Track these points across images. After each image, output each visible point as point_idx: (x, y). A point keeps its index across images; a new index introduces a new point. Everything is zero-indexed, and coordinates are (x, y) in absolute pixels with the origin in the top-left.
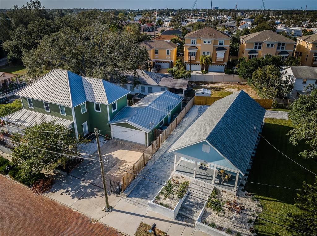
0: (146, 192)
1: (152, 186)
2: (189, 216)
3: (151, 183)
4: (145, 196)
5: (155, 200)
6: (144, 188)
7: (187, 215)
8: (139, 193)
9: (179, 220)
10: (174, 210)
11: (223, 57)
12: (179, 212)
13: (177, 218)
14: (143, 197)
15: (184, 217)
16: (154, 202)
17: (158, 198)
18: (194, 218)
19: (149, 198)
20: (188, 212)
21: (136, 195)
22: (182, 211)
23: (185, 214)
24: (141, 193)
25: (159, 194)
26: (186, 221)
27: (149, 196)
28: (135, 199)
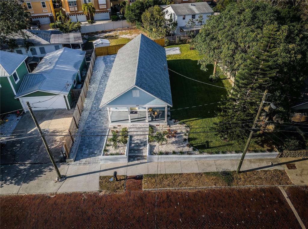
0: (91, 150)
1: (94, 143)
2: (138, 154)
3: (92, 140)
4: (92, 154)
5: (104, 153)
6: (87, 147)
7: (137, 154)
8: (84, 154)
9: (132, 161)
10: (125, 154)
11: (105, 3)
12: (129, 155)
13: (129, 161)
14: (90, 156)
15: (135, 157)
16: (103, 155)
17: (106, 150)
18: (144, 154)
19: (96, 154)
20: (136, 152)
21: (82, 156)
22: (131, 153)
23: (135, 154)
24: (87, 152)
25: (105, 147)
26: (138, 160)
27: (96, 152)
28: (84, 159)
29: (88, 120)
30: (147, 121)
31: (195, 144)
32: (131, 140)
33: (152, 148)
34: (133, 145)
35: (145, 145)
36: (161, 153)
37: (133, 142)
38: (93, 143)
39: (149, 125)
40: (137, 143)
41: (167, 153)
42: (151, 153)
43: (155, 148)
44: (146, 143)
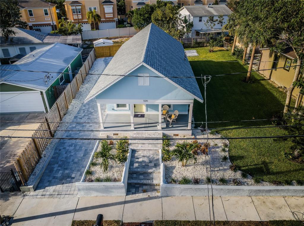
0: (67, 172)
1: (73, 160)
2: (145, 182)
3: (71, 156)
4: (67, 179)
5: (86, 177)
6: (60, 167)
7: (142, 182)
8: (54, 178)
9: (133, 194)
10: (122, 180)
11: (112, 12)
12: (129, 182)
13: (128, 192)
14: (64, 181)
15: (138, 186)
16: (85, 181)
17: (89, 173)
18: (155, 182)
19: (74, 178)
20: (142, 177)
21: (50, 182)
22: (132, 179)
23: (139, 181)
24: (59, 175)
25: (89, 167)
26: (145, 191)
27: (73, 176)
28: (51, 187)
29: (71, 126)
30: (159, 127)
31: (244, 167)
32: (133, 156)
33: (168, 171)
34: (136, 165)
35: (156, 165)
36: (186, 181)
37: (137, 160)
38: (71, 160)
39: (163, 133)
40: (143, 161)
41: (197, 182)
42: (168, 179)
43: (174, 171)
44: (157, 162)
